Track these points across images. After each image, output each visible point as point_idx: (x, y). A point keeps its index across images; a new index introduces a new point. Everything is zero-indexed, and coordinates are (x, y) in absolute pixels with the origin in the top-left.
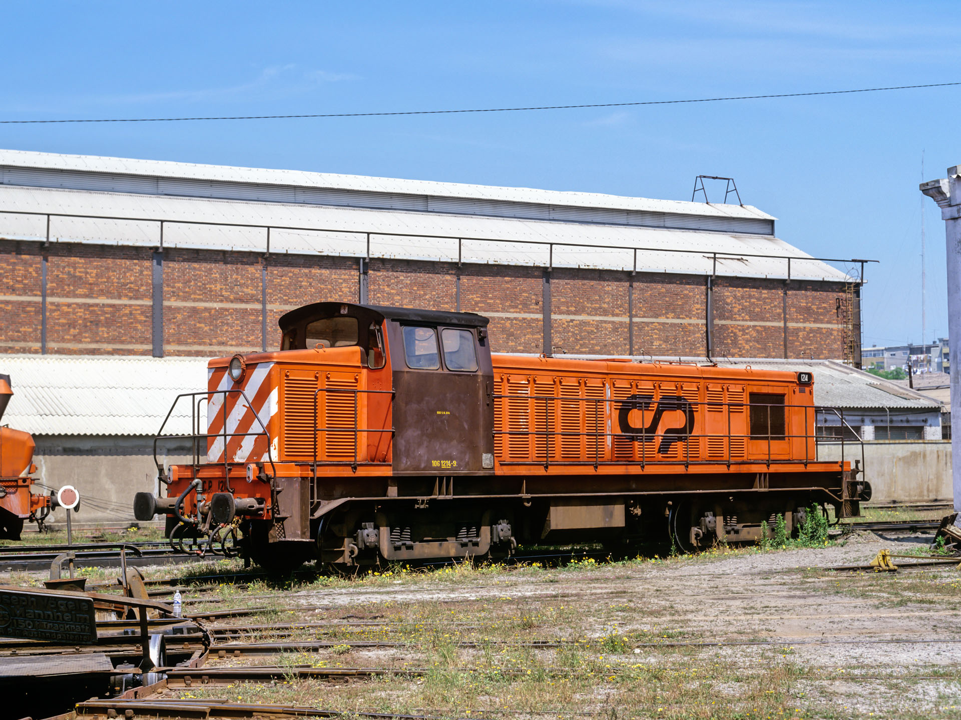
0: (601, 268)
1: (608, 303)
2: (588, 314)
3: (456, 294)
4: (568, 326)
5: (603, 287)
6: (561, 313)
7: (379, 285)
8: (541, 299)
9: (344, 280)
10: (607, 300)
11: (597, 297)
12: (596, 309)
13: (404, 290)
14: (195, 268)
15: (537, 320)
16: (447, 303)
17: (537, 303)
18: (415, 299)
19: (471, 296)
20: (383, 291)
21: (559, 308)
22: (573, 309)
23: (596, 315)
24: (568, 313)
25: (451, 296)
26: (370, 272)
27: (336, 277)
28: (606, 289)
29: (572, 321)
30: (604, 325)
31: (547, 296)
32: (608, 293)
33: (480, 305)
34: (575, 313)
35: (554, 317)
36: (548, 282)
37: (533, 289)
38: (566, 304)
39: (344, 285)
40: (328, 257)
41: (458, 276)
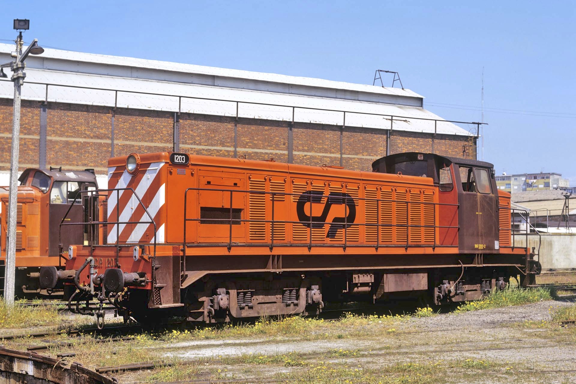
0: (324, 123)
1: (328, 145)
2: (316, 152)
3: (234, 137)
4: (303, 159)
5: (325, 135)
6: (299, 151)
7: (186, 130)
8: (286, 141)
9: (164, 126)
10: (327, 143)
11: (321, 141)
12: (320, 149)
13: (202, 133)
14: (68, 116)
15: (284, 154)
16: (229, 142)
17: (284, 144)
18: (209, 139)
19: (243, 139)
20: (189, 134)
21: (297, 147)
22: (306, 148)
23: (320, 152)
24: (304, 151)
25: (231, 138)
26: (181, 121)
27: (159, 124)
28: (327, 136)
29: (305, 156)
30: (325, 159)
31: (290, 139)
32: (327, 139)
33: (249, 144)
34: (308, 151)
35: (295, 153)
36: (291, 130)
37: (282, 135)
38: (302, 145)
39: (164, 129)
40: (154, 111)
41: (236, 126)
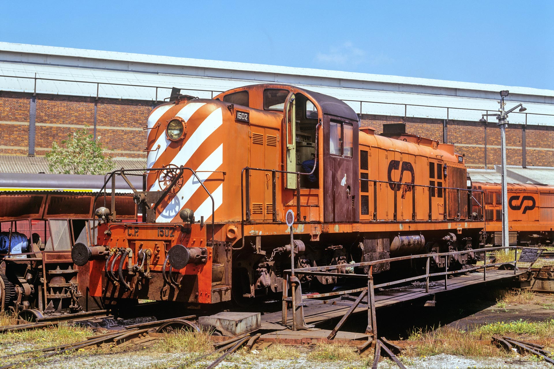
0: (548, 125)
1: (550, 142)
2: (542, 147)
3: (485, 137)
4: (533, 153)
5: (548, 134)
6: (530, 146)
7: (452, 132)
8: (521, 140)
9: (437, 130)
10: (550, 140)
11: (546, 139)
12: (545, 145)
13: (462, 135)
14: (374, 124)
15: (519, 150)
16: (481, 141)
17: (519, 142)
18: (467, 139)
19: (491, 138)
20: (454, 135)
21: (529, 144)
22: (535, 145)
23: (545, 147)
24: (533, 146)
25: (483, 138)
26: (448, 126)
27: (434, 128)
28: (550, 135)
29: (535, 150)
30: (549, 152)
31: (524, 138)
32: (550, 137)
33: (495, 142)
34: (536, 147)
35: (527, 148)
36: (524, 131)
37: (517, 135)
38: (532, 142)
39: (437, 132)
40: (430, 119)
41: (485, 128)
